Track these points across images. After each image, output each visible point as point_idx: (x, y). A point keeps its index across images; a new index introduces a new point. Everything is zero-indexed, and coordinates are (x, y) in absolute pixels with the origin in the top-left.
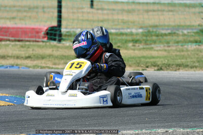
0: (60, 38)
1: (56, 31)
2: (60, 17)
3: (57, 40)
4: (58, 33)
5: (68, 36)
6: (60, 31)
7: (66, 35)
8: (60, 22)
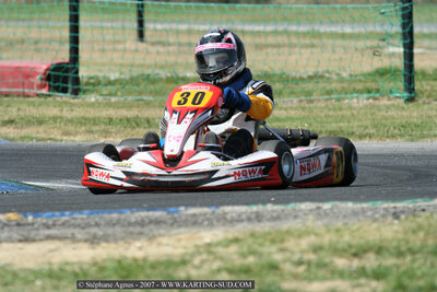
0: (76, 87)
1: (67, 70)
2: (75, 40)
3: (70, 90)
4: (71, 75)
5: (94, 85)
6: (77, 72)
7: (87, 84)
8: (75, 51)
